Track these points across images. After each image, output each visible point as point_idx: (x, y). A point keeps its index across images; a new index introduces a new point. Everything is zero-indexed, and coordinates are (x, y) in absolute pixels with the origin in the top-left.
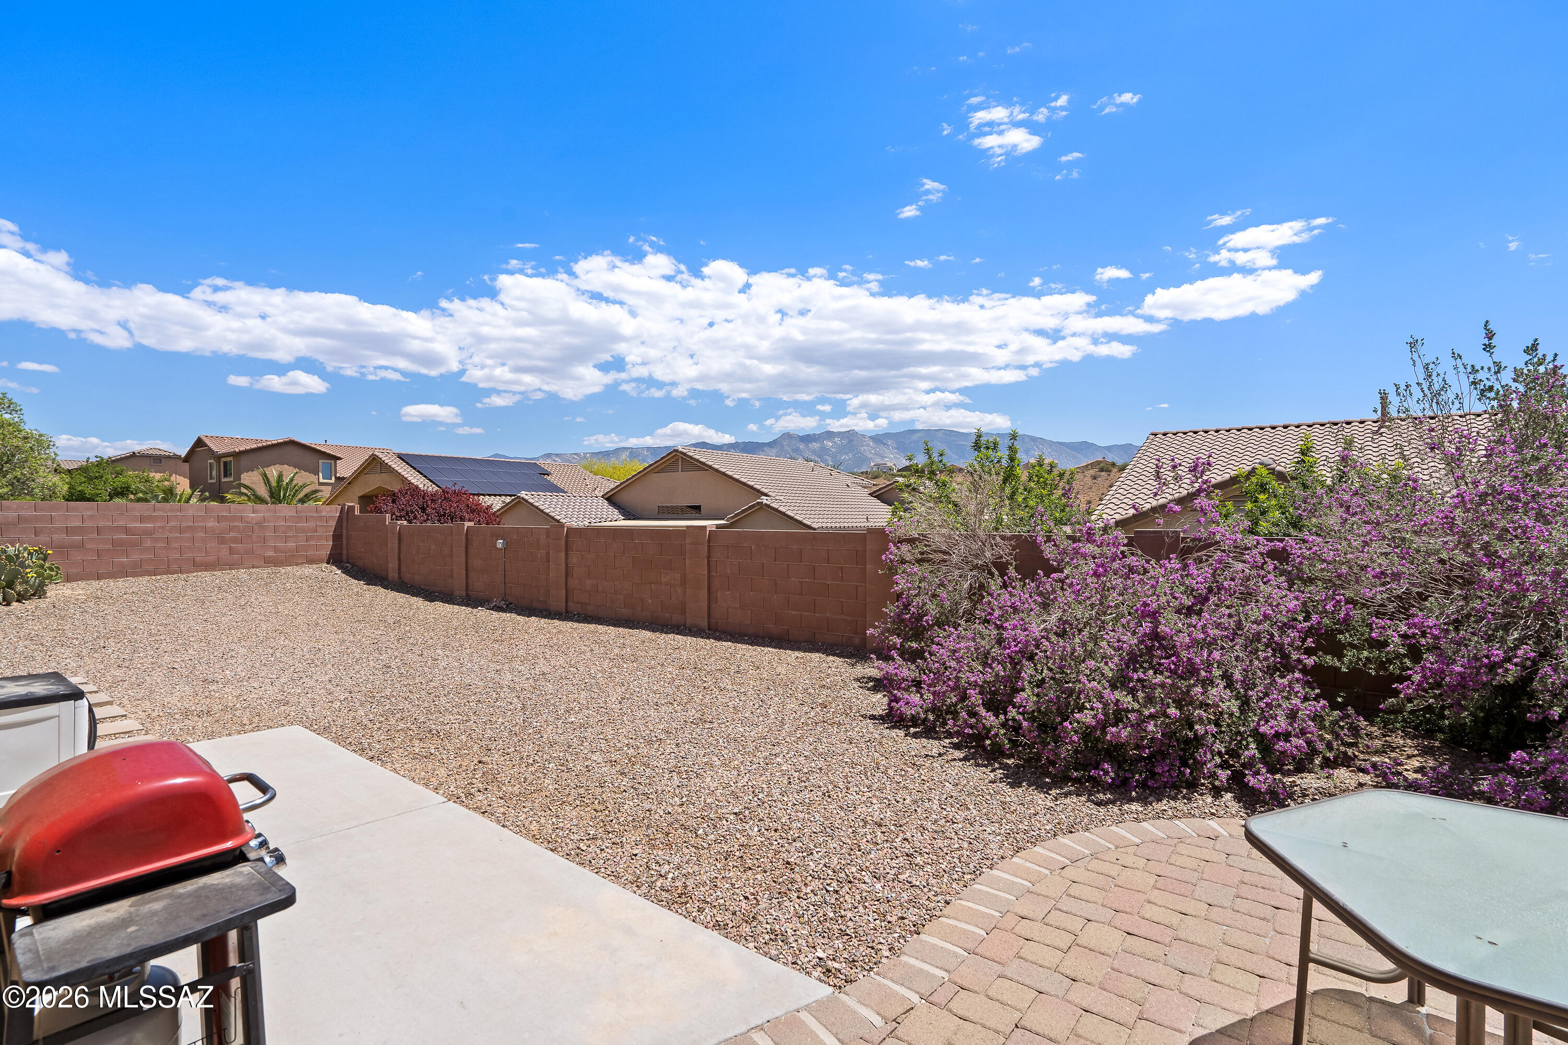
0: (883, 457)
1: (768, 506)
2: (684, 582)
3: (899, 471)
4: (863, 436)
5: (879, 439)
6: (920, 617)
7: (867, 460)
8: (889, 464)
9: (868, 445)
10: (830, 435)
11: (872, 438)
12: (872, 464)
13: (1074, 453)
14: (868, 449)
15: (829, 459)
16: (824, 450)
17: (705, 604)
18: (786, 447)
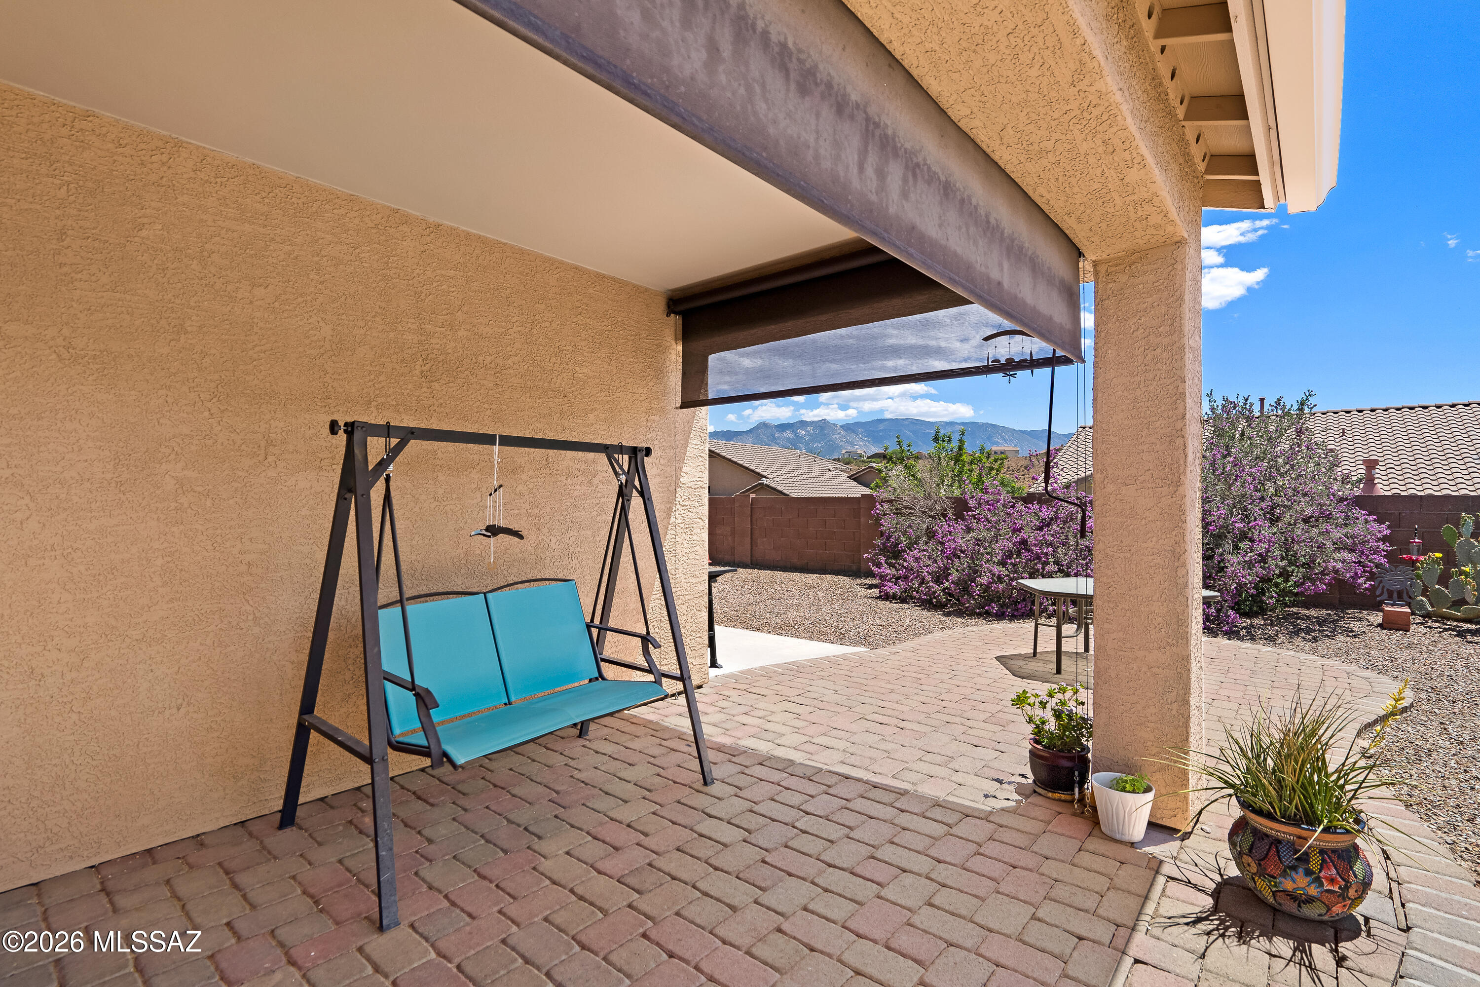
0: (853, 445)
1: (768, 486)
2: (733, 533)
3: (869, 458)
4: (835, 425)
5: (850, 428)
6: (897, 545)
7: (841, 447)
8: (859, 452)
9: (839, 434)
10: (803, 424)
11: (842, 426)
12: (844, 451)
13: (1035, 440)
14: (839, 438)
15: (803, 446)
16: (798, 438)
17: (749, 548)
18: (762, 436)
